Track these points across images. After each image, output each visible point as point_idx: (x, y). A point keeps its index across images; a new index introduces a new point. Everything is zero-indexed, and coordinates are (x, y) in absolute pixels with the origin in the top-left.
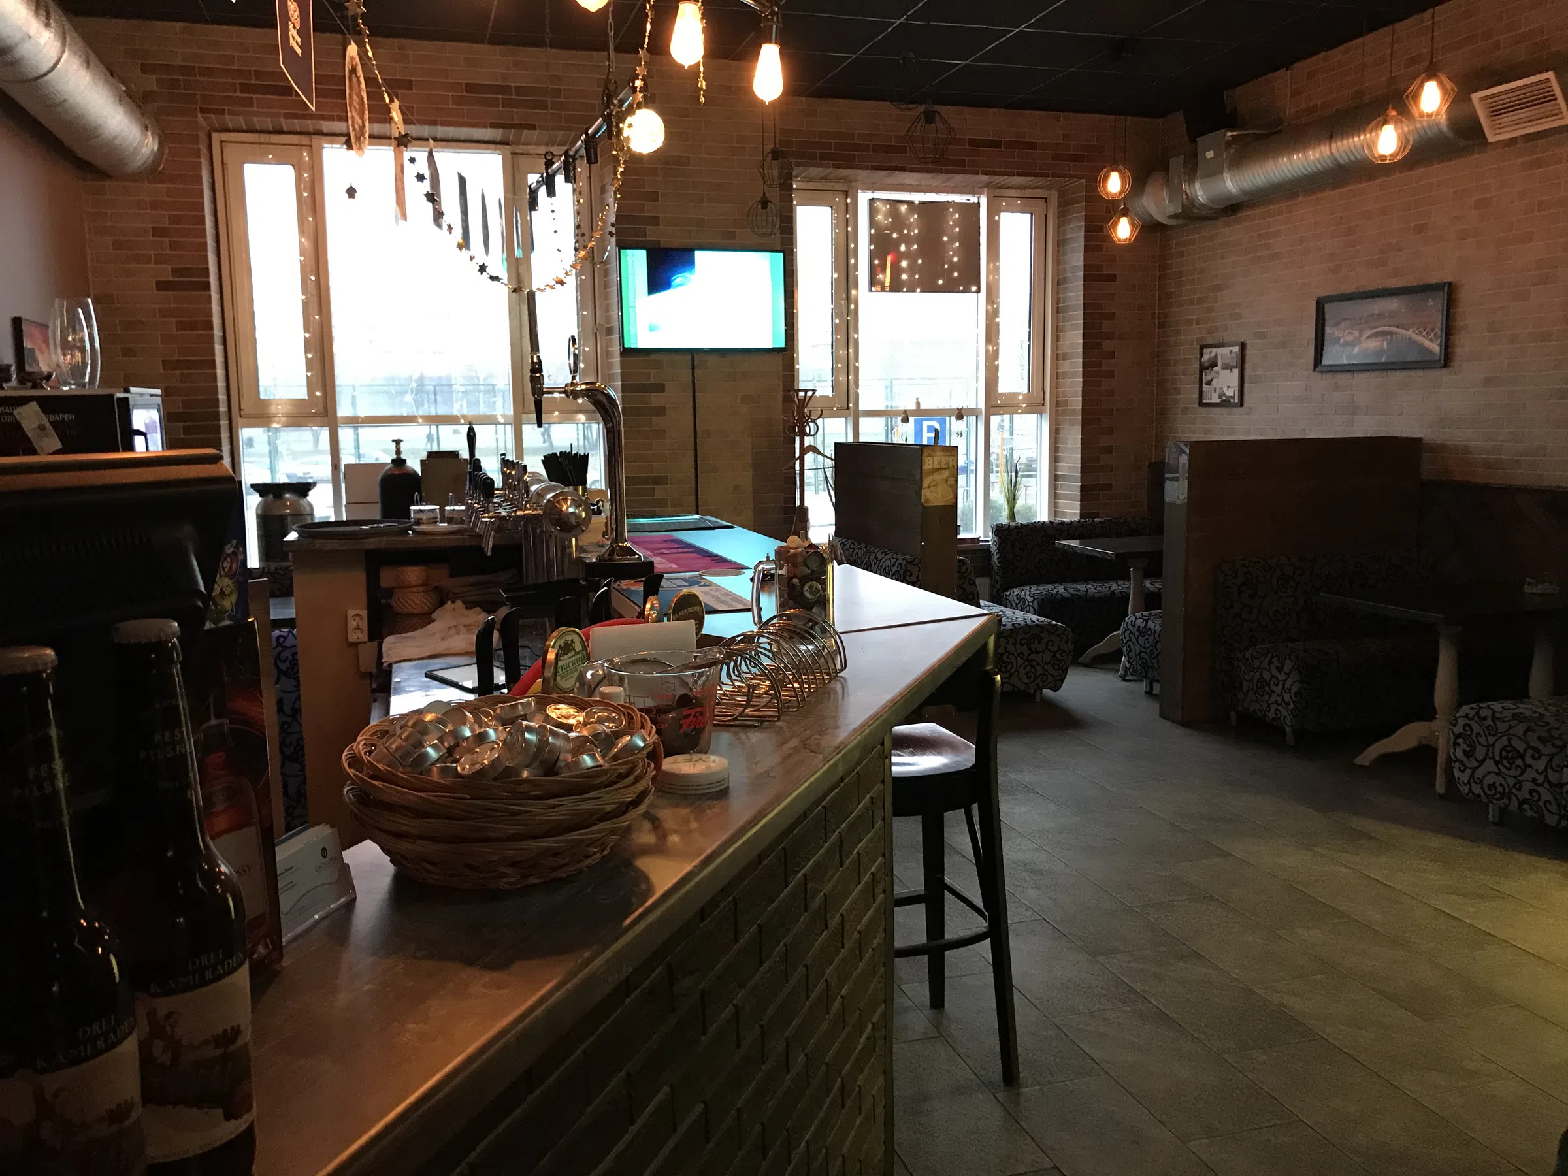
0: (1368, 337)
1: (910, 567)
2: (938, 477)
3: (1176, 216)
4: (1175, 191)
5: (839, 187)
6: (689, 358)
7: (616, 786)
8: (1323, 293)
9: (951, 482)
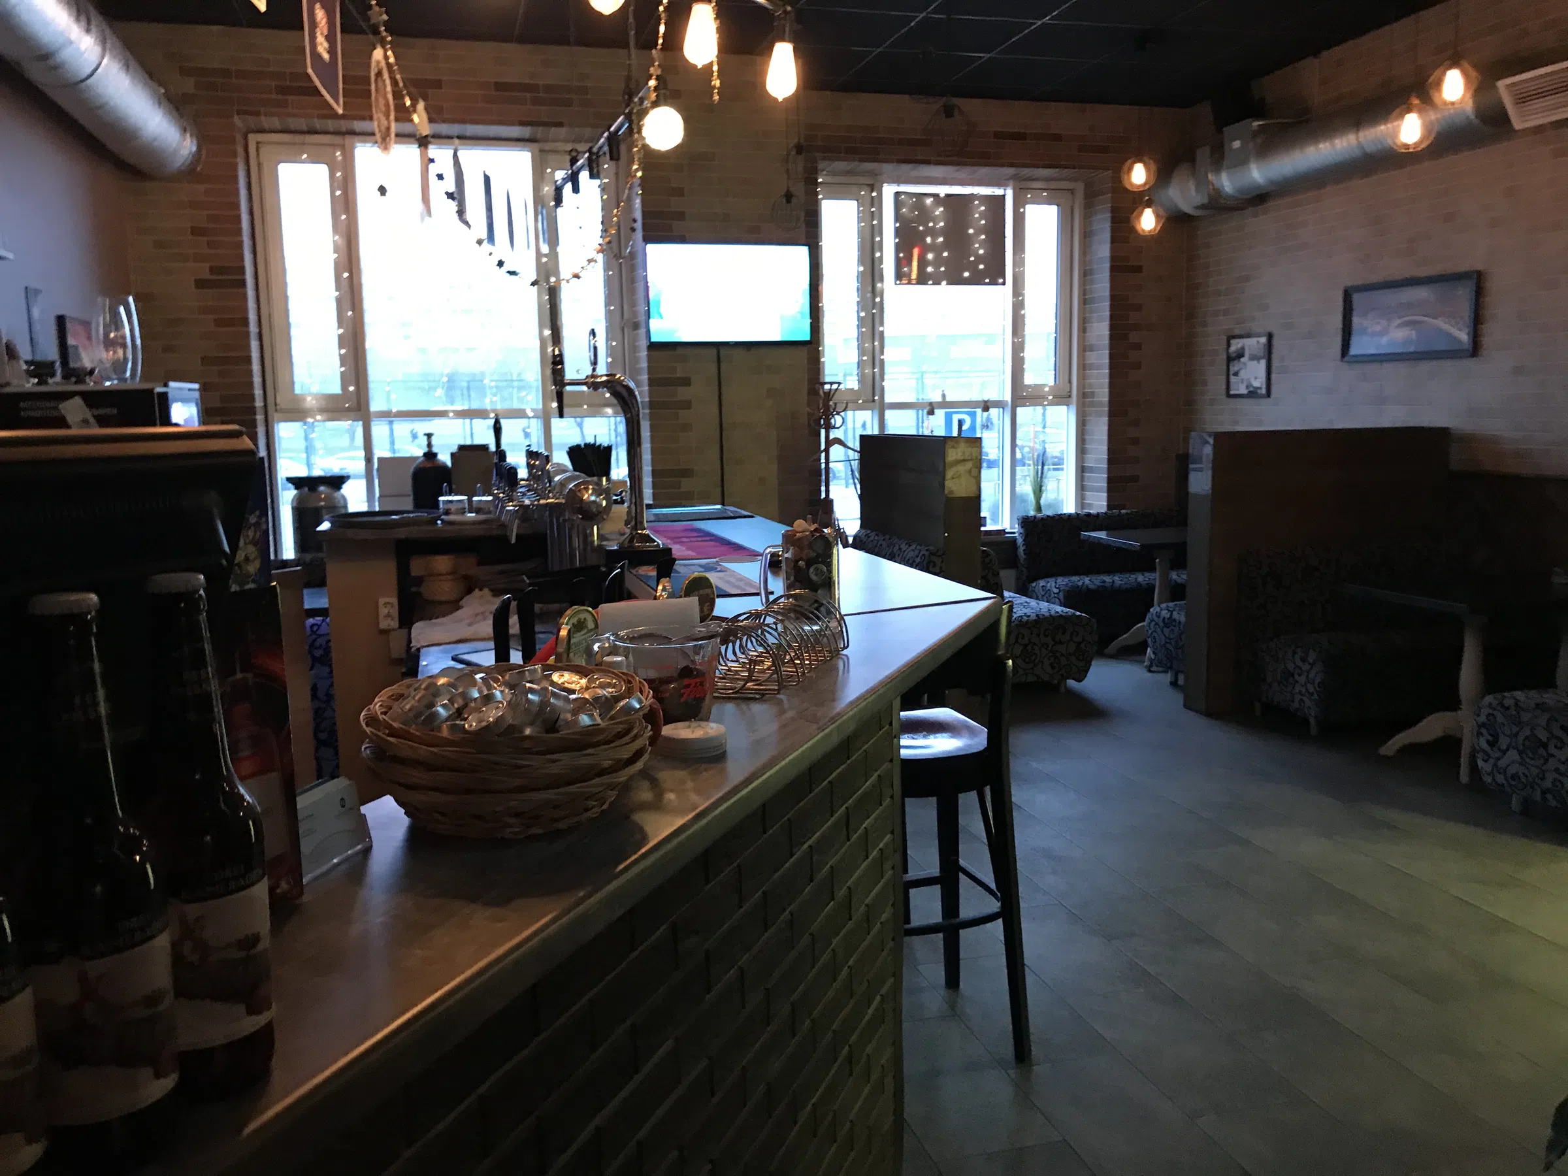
0: (1399, 326)
1: (934, 558)
2: (962, 468)
3: (1202, 207)
4: (1202, 183)
5: (862, 180)
6: (714, 351)
7: (612, 745)
8: (1349, 283)
9: (974, 472)
